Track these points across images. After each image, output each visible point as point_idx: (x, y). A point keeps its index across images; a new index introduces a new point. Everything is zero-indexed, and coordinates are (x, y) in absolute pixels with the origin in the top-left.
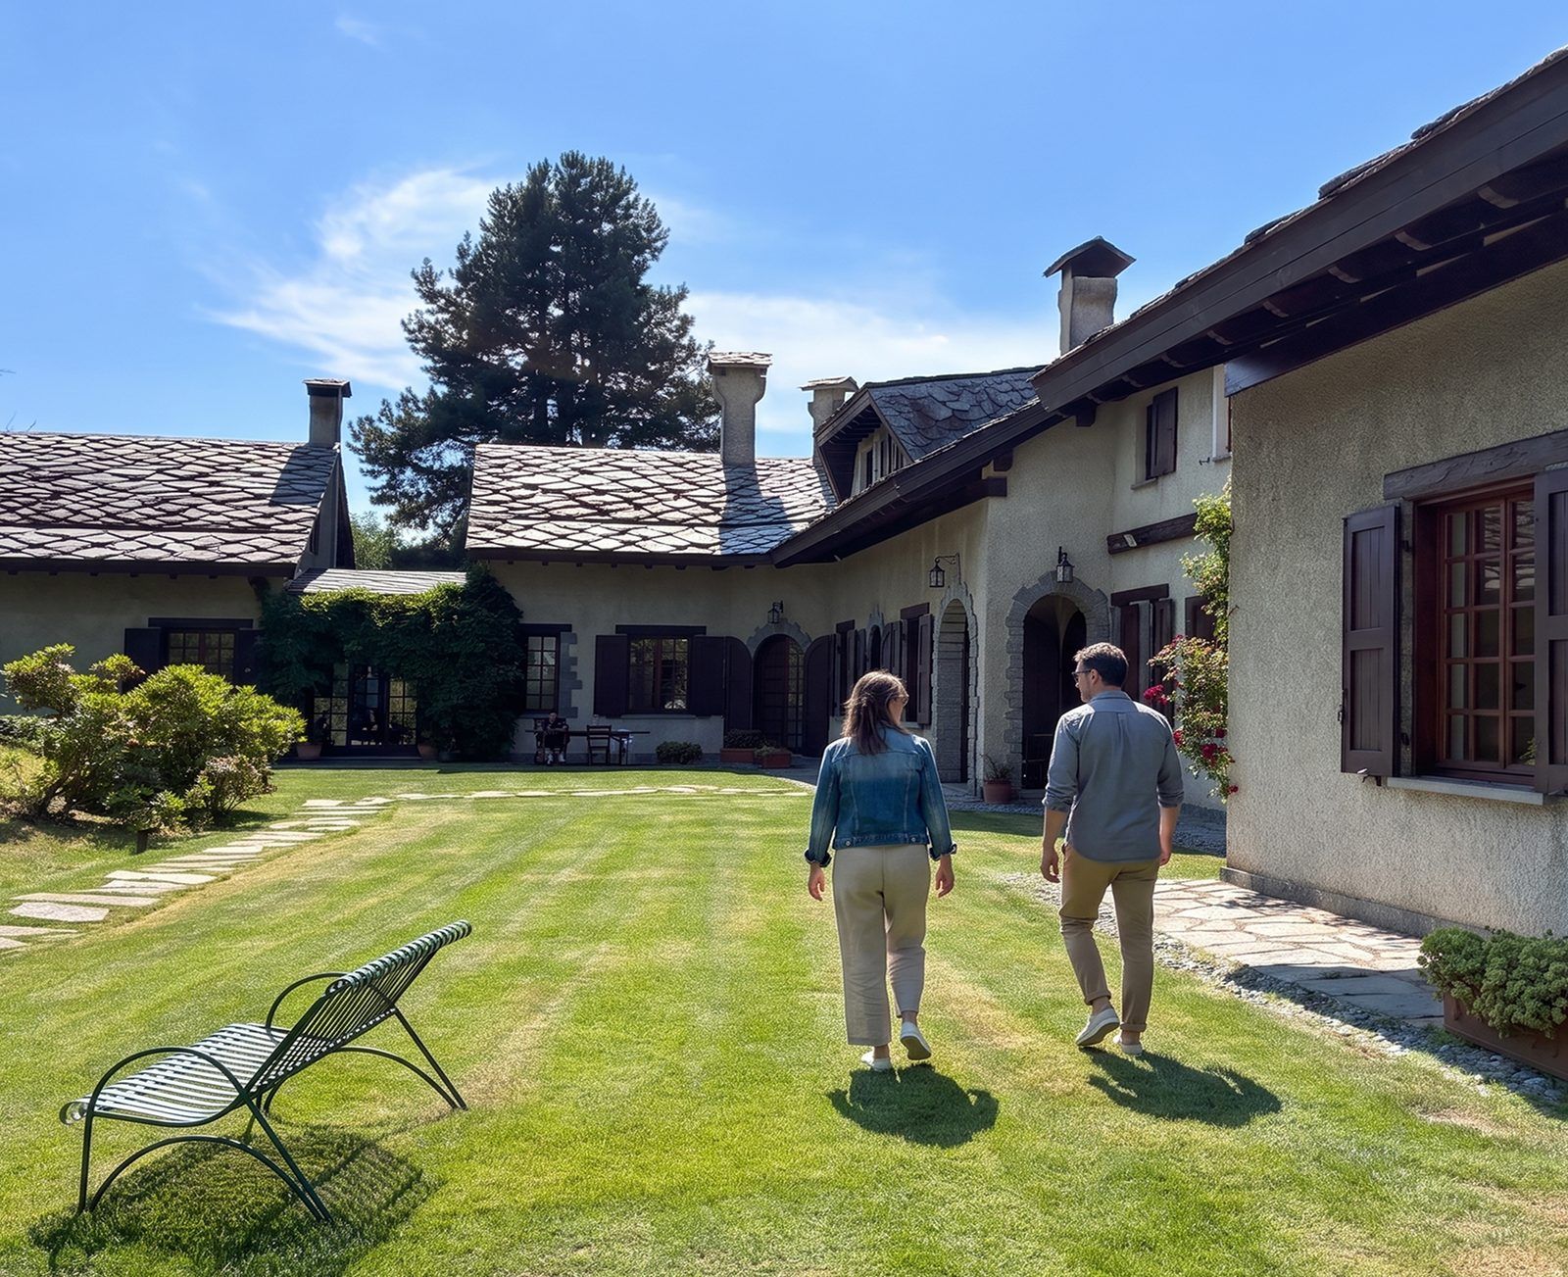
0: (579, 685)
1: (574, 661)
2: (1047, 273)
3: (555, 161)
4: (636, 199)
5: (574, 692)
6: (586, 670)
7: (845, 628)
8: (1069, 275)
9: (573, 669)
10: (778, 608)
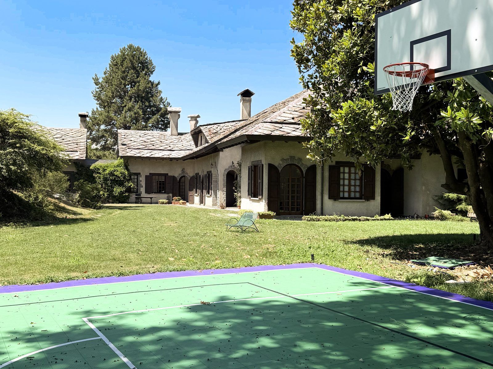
0: (142, 187)
1: (141, 181)
2: (238, 95)
3: (126, 47)
4: (147, 57)
5: (141, 188)
6: (143, 183)
7: (197, 174)
8: (242, 97)
9: (141, 183)
10: (183, 170)
